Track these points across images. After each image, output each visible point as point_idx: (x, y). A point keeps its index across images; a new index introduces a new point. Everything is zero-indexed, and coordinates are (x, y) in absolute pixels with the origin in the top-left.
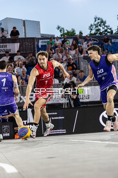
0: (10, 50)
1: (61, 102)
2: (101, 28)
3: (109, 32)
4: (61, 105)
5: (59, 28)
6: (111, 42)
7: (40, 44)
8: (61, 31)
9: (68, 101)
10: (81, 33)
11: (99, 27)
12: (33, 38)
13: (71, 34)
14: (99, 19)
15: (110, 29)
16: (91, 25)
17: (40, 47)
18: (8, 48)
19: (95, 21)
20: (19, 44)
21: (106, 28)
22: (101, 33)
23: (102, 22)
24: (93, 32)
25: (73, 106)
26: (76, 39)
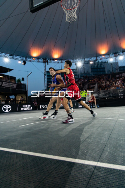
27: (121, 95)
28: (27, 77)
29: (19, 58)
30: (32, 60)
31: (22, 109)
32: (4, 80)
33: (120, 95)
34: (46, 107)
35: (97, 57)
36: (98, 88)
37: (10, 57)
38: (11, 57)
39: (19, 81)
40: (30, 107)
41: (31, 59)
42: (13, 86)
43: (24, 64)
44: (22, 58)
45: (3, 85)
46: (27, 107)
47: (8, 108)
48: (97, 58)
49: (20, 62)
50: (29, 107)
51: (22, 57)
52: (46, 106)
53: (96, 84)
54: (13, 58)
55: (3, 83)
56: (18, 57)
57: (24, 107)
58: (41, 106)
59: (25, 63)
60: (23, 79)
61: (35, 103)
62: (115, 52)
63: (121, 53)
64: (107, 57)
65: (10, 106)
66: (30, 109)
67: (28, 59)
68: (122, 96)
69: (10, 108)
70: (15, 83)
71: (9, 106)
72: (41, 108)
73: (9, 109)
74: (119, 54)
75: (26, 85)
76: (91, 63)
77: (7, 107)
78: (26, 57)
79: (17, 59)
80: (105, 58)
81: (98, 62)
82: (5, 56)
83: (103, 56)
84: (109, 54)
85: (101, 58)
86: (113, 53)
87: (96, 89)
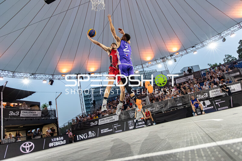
0: (190, 78)
1: (221, 95)
2: (230, 59)
3: (234, 60)
4: (222, 96)
5: (209, 64)
6: (237, 63)
7: (202, 73)
8: (210, 66)
9: (225, 94)
10: (220, 64)
11: (229, 59)
12: (199, 71)
13: (215, 65)
14: (227, 55)
15: (235, 58)
16: (224, 59)
17: (202, 74)
18: (189, 78)
19: (226, 57)
20: (193, 75)
21: (232, 58)
22: (230, 61)
23: (229, 56)
24: (226, 62)
25: (228, 95)
26: (219, 66)
27: (180, 104)
28: (56, 99)
29: (44, 77)
30: (62, 77)
31: (51, 145)
32: (23, 108)
33: (178, 105)
34: (85, 137)
35: (142, 64)
36: (150, 101)
37: (30, 76)
38: (33, 76)
39: (45, 106)
40: (63, 140)
41: (60, 77)
42: (37, 115)
43: (51, 84)
44: (48, 77)
45: (21, 116)
46: (58, 141)
47: (29, 146)
48: (142, 66)
49: (45, 82)
50: (61, 140)
51: (47, 75)
52: (85, 135)
53: (147, 97)
54: (35, 78)
55: (22, 111)
56: (42, 76)
57: (54, 142)
58: (79, 136)
59: (52, 82)
60: (50, 103)
61: (69, 133)
62: (162, 57)
63: (169, 58)
64: (154, 63)
65: (32, 144)
66: (62, 143)
67: (56, 77)
68: (181, 106)
69: (32, 146)
70: (40, 110)
71: (30, 144)
72: (79, 138)
73: (31, 148)
74: (167, 59)
75: (55, 111)
77: (27, 145)
78: (53, 75)
79: (41, 78)
80: (152, 65)
81: (145, 72)
82: (24, 76)
83: (149, 63)
84: (156, 60)
85: (147, 65)
86: (160, 59)
87: (148, 102)
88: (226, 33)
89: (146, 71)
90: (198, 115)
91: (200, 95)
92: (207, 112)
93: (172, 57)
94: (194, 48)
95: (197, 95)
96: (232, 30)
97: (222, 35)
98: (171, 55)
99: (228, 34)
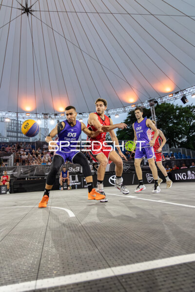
33: (46, 174)
35: (17, 113)
36: (14, 162)
48: (17, 115)
53: (12, 156)
62: (44, 113)
63: (53, 116)
64: (33, 116)
74: (50, 117)
76: (7, 120)
80: (30, 118)
81: (19, 122)
83: (27, 114)
84: (36, 114)
85: (24, 116)
86: (43, 114)
87: (11, 163)
88: (112, 112)
89: (21, 121)
90: (64, 189)
91: (72, 168)
92: (73, 187)
93: (57, 117)
94: (81, 115)
95: (69, 167)
96: (118, 111)
97: (109, 113)
98: (56, 115)
99: (113, 113)
